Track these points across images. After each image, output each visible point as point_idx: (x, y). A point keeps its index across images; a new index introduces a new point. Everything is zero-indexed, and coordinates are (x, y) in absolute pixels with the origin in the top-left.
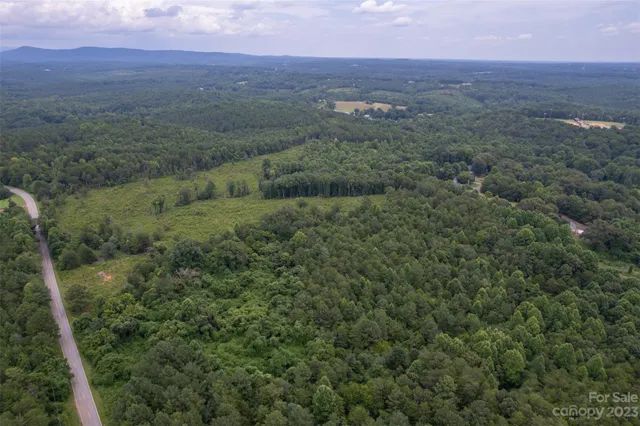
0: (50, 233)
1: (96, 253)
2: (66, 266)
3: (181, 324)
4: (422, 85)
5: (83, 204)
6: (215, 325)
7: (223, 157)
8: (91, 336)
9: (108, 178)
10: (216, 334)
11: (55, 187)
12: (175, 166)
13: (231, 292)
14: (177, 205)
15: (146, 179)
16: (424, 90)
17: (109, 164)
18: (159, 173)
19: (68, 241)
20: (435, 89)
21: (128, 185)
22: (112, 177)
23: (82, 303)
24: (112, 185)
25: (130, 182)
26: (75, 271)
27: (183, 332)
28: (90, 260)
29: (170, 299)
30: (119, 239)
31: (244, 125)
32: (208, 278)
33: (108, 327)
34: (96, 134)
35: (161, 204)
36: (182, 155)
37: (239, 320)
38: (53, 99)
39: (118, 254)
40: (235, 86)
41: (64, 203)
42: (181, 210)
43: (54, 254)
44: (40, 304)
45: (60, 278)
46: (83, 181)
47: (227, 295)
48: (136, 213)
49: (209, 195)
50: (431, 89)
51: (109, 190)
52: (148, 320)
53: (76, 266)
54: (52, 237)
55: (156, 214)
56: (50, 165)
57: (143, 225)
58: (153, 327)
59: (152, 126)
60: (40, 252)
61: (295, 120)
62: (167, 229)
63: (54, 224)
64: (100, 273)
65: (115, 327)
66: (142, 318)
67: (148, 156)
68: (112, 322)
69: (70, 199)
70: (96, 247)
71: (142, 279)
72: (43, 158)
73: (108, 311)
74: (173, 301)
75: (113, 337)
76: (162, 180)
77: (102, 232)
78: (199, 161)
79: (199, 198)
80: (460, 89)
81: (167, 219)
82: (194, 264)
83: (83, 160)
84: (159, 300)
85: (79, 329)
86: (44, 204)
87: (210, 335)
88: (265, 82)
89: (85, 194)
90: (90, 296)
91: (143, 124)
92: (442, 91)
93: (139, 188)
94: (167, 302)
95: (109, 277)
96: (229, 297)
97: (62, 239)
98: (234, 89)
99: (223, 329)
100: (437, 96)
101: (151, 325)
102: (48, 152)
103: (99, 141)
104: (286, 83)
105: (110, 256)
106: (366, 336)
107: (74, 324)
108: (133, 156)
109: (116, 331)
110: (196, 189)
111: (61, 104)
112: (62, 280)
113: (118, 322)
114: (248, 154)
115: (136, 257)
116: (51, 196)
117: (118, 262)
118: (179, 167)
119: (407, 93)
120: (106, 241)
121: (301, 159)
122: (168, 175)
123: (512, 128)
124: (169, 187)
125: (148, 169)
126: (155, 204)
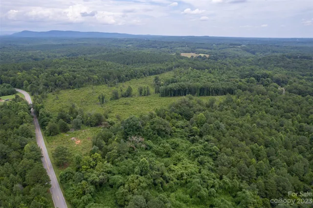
0: (40, 112)
1: (69, 125)
2: (51, 134)
3: (142, 178)
4: (221, 46)
5: (57, 97)
6: (164, 178)
7: (131, 76)
8: (74, 187)
9: (70, 84)
10: (166, 185)
11: (41, 88)
12: (107, 79)
13: (167, 153)
14: (111, 99)
15: (91, 86)
16: (223, 49)
17: (71, 76)
18: (98, 83)
19: (51, 118)
20: (228, 48)
21: (81, 88)
22: (73, 84)
23: (65, 159)
24: (73, 88)
25: (83, 87)
26: (56, 137)
27: (144, 185)
28: (65, 130)
29: (127, 158)
30: (83, 117)
31: (138, 61)
32: (150, 143)
33: (86, 179)
34: (62, 64)
35: (103, 98)
36: (110, 73)
37: (182, 175)
38: (38, 51)
39: (82, 126)
40: (127, 46)
41: (47, 97)
42: (114, 102)
43: (43, 126)
44: (36, 160)
45: (47, 141)
46: (56, 85)
47: (165, 155)
48: (88, 103)
49: (128, 94)
50: (226, 48)
51: (71, 91)
52: (114, 174)
53: (57, 134)
54: (41, 114)
55: (100, 104)
56: (38, 77)
57: (94, 110)
58: (121, 181)
59: (90, 61)
60: (34, 124)
61: (164, 59)
62: (110, 112)
63: (42, 107)
64: (73, 138)
65: (93, 181)
66: (109, 172)
67: (91, 73)
68: (89, 176)
69: (50, 95)
70: (69, 121)
71: (104, 143)
72: (35, 74)
73: (85, 167)
74: (129, 159)
75: (92, 188)
76: (100, 86)
77: (71, 112)
78: (119, 77)
79: (123, 96)
80: (241, 48)
81: (107, 107)
82: (137, 133)
83: (56, 75)
84: (119, 158)
85: (64, 181)
86: (35, 97)
87: (162, 186)
88: (142, 45)
89: (58, 92)
90: (70, 155)
91: (85, 60)
92: (233, 49)
93: (88, 90)
94: (125, 160)
95: (79, 141)
96: (166, 157)
97: (48, 116)
98: (127, 48)
99: (172, 182)
100: (231, 51)
101: (119, 178)
102: (37, 71)
103: (63, 67)
104: (153, 45)
105: (78, 127)
106: (281, 189)
107: (61, 177)
108: (84, 73)
109: (92, 183)
110: (121, 91)
111: (42, 53)
112: (48, 142)
113: (95, 176)
114: (144, 74)
115: (94, 128)
116: (40, 93)
117: (83, 131)
118: (109, 79)
119: (214, 49)
120: (74, 118)
121: (175, 77)
122: (103, 84)
123: (281, 64)
124: (105, 90)
125: (92, 80)
126: (99, 98)
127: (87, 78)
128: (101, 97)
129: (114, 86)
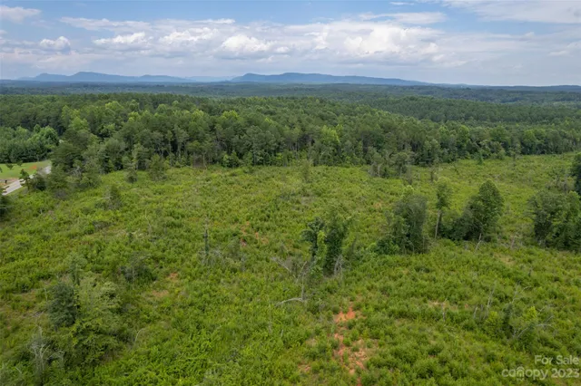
7: (460, 147)
12: (373, 146)
14: (383, 248)
15: (308, 163)
24: (232, 165)
35: (335, 241)
49: (474, 228)
79: (443, 232)
110: (442, 203)
114: (505, 146)
122: (354, 163)
125: (317, 142)
126: (312, 237)
127: (297, 131)
128: (322, 234)
129: (396, 176)
